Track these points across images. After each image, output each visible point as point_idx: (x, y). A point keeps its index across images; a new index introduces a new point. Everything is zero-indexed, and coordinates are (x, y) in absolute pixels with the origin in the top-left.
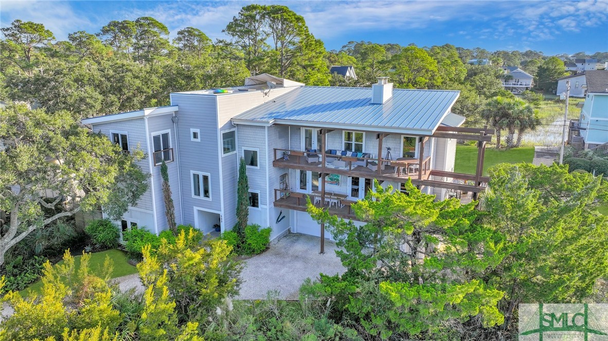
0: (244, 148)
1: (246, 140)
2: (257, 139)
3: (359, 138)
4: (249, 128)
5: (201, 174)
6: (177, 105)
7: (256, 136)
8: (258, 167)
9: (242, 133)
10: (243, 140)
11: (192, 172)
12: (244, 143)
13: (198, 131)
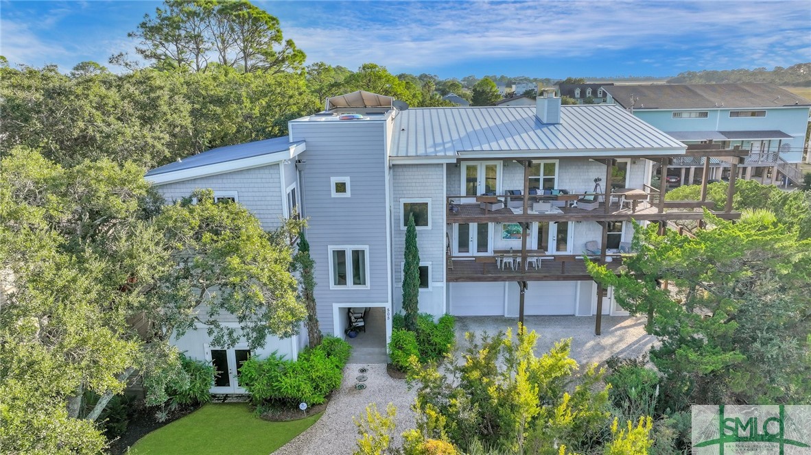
0: (403, 201)
1: (407, 188)
2: (428, 184)
3: (550, 169)
4: (415, 169)
5: (349, 249)
6: (305, 141)
7: (426, 181)
8: (429, 227)
9: (401, 177)
10: (403, 188)
11: (331, 248)
12: (405, 192)
13: (346, 180)
